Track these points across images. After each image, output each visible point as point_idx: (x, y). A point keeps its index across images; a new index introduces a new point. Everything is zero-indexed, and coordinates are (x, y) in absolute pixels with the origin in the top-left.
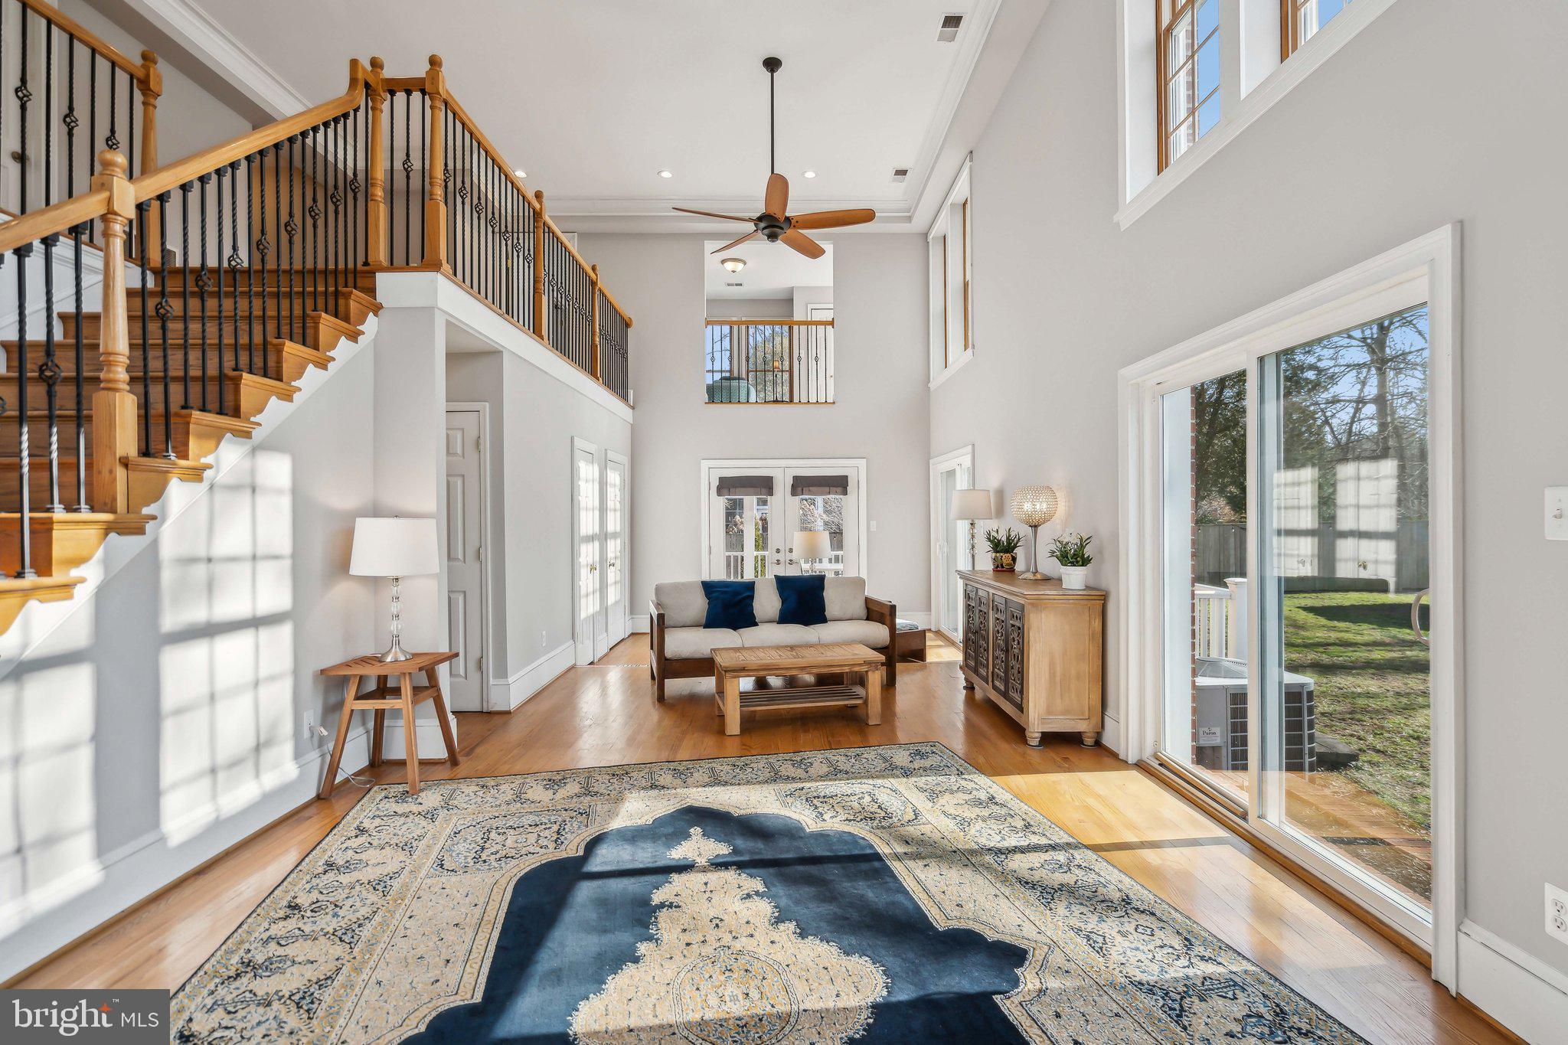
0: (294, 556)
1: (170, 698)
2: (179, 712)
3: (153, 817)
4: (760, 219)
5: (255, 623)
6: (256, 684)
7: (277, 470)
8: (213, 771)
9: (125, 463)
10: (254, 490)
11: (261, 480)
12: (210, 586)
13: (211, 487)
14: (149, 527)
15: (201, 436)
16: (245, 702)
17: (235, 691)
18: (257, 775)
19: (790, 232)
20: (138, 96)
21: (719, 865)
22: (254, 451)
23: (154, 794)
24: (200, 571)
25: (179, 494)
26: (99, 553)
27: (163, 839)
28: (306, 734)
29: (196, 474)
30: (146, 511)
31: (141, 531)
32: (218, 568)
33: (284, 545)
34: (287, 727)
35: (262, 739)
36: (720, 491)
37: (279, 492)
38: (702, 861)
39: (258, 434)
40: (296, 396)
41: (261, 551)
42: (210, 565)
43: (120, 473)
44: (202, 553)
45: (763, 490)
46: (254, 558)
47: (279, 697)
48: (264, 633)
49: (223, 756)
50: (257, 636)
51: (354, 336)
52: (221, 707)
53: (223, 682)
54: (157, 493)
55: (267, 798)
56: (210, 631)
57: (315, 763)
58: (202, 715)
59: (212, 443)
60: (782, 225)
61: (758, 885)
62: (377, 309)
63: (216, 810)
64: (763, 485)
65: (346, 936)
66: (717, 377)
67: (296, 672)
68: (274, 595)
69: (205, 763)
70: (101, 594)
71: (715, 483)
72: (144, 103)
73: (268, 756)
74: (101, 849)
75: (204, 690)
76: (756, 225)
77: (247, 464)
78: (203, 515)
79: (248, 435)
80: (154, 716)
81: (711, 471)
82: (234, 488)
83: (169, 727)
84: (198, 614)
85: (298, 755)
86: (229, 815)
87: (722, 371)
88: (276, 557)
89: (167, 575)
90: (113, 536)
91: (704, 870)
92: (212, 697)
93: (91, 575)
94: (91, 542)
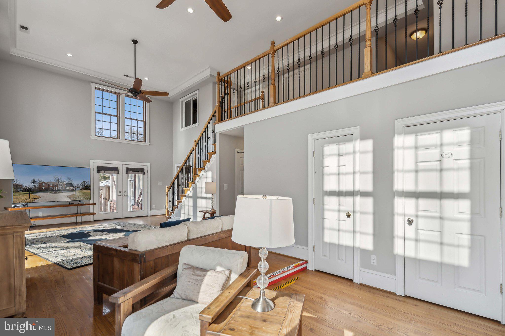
2: (199, 207)
6: (207, 208)
7: (210, 174)
10: (206, 178)
12: (202, 192)
13: (201, 178)
14: (195, 183)
25: (197, 179)
29: (199, 176)
37: (210, 178)
40: (210, 161)
42: (202, 189)
50: (207, 200)
56: (202, 198)
59: (200, 172)
77: (205, 174)
78: (201, 182)
84: (200, 195)
89: (198, 189)
92: (202, 207)
93: (191, 188)
94: (191, 185)
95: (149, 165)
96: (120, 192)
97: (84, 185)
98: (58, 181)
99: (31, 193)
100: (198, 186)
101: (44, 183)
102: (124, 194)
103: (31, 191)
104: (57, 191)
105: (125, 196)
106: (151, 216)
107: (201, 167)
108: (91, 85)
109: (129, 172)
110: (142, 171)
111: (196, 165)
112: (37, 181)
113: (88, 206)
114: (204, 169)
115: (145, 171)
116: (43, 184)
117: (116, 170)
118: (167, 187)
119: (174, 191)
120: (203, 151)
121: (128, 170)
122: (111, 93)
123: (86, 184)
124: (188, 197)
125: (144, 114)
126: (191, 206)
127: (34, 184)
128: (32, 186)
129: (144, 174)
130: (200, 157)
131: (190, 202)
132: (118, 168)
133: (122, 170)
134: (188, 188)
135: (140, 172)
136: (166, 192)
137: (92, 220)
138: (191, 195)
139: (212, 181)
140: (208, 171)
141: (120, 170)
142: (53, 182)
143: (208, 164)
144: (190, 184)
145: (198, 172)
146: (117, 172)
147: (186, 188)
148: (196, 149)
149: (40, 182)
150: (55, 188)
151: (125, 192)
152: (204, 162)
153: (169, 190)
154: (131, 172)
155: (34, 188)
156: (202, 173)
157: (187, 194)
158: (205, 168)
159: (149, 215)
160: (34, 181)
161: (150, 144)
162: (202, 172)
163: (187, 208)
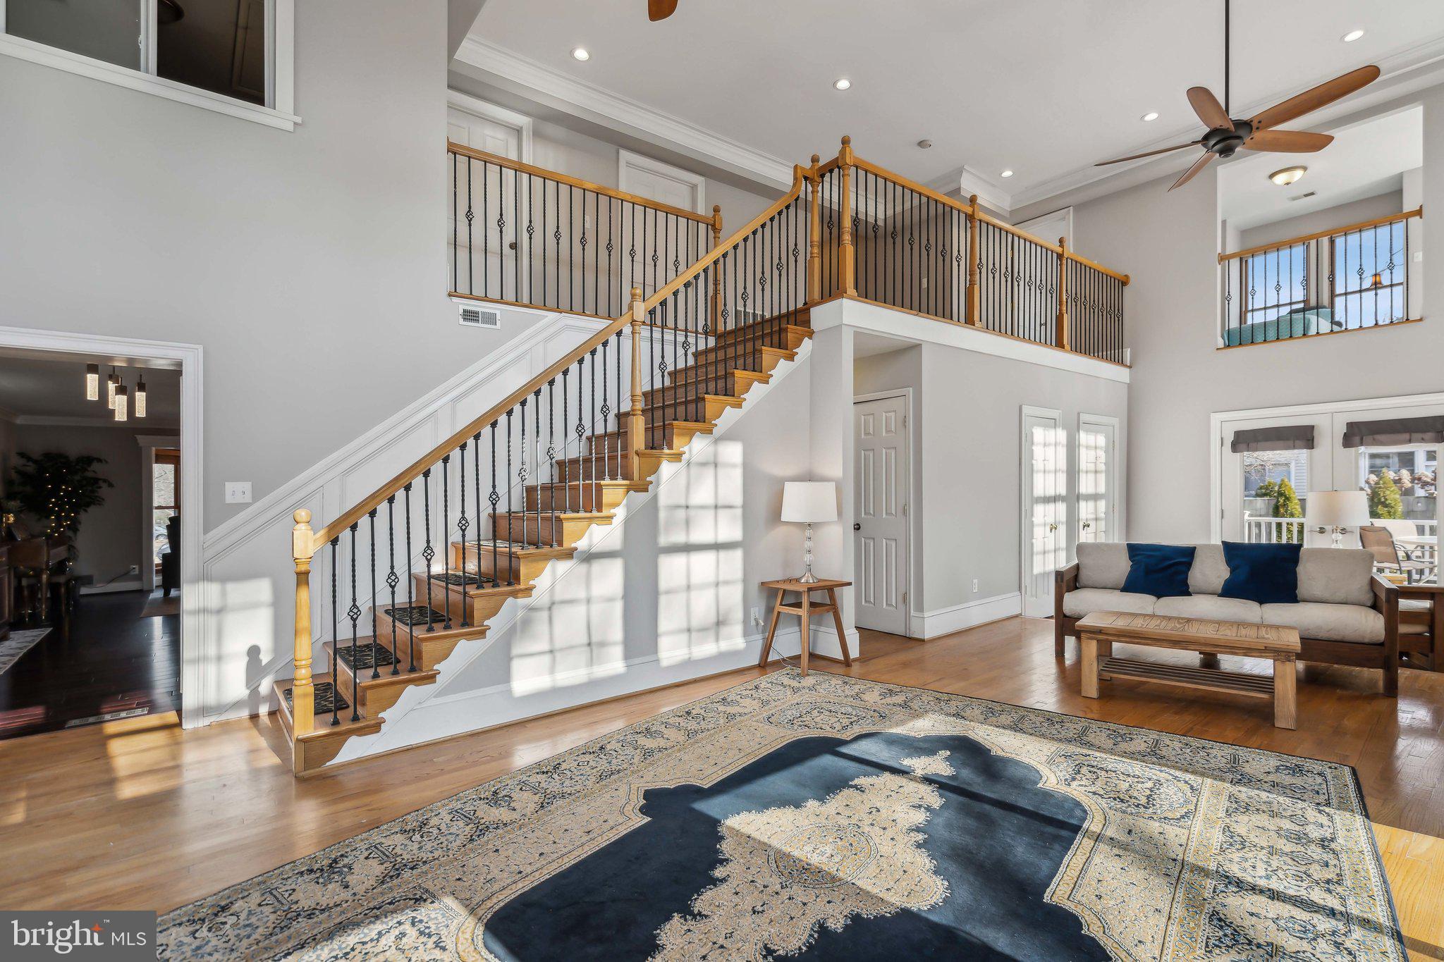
0: (744, 506)
1: (663, 584)
2: (668, 592)
3: (654, 649)
4: (1206, 138)
5: (717, 547)
6: (717, 584)
7: (733, 452)
8: (689, 630)
9: (637, 453)
10: (716, 465)
11: (721, 459)
12: (688, 522)
13: (689, 464)
14: (650, 487)
15: (679, 435)
16: (709, 595)
17: (703, 586)
18: (717, 640)
19: (1257, 135)
20: (711, 234)
21: (928, 780)
22: (717, 441)
23: (655, 636)
24: (681, 514)
25: (667, 469)
26: (625, 501)
27: (658, 660)
28: (753, 623)
29: (678, 457)
30: (648, 479)
31: (646, 490)
32: (692, 513)
33: (738, 500)
34: (739, 615)
35: (721, 618)
36: (1235, 446)
37: (734, 466)
38: (919, 773)
39: (717, 431)
40: (744, 404)
41: (720, 503)
42: (688, 510)
43: (636, 459)
44: (683, 502)
45: (1298, 442)
46: (716, 507)
47: (733, 596)
48: (723, 554)
49: (695, 623)
50: (718, 555)
51: (791, 358)
52: (694, 594)
53: (695, 580)
54: (655, 469)
55: (721, 656)
56: (688, 548)
57: (758, 642)
58: (682, 597)
59: (687, 439)
60: (1237, 134)
61: (937, 803)
62: (810, 334)
63: (690, 653)
64: (1303, 437)
65: (690, 734)
66: (1285, 311)
67: (745, 581)
68: (730, 530)
69: (684, 625)
70: (627, 523)
71: (1230, 438)
72: (715, 238)
73: (724, 631)
74: (627, 657)
75: (684, 582)
76: (1205, 145)
77: (711, 449)
78: (682, 481)
79: (710, 432)
80: (655, 593)
81: (1226, 424)
82: (704, 464)
83: (663, 600)
84: (679, 538)
85: (746, 634)
86: (696, 659)
87: (1291, 304)
88: (730, 507)
89: (662, 515)
90: (631, 492)
91: (912, 779)
92: (689, 587)
93: (619, 512)
94: (621, 495)
124: (590, 557)
126: (609, 600)
131: (604, 579)
138: (613, 542)
140: (723, 438)
143: (730, 411)
144: (613, 494)
145: (676, 442)
156: (695, 446)
157: (582, 545)
158: (714, 426)
162: (700, 442)
163: (572, 614)
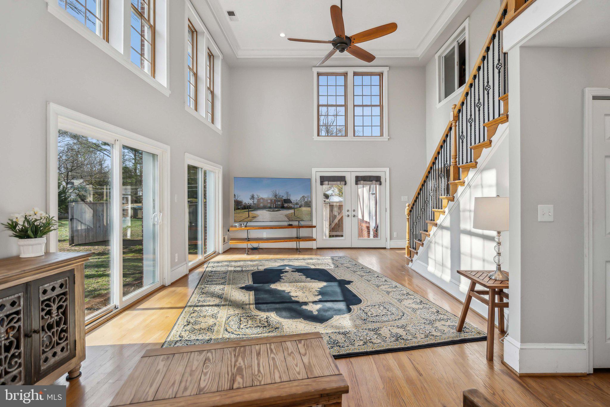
1: (462, 249)
5: (483, 237)
6: (484, 260)
11: (484, 182)
12: (470, 219)
13: (470, 186)
16: (480, 264)
17: (477, 258)
21: (306, 303)
22: (482, 171)
25: (460, 190)
26: (448, 206)
27: (459, 286)
30: (454, 195)
39: (479, 166)
40: (492, 144)
42: (470, 213)
44: (468, 208)
52: (473, 260)
53: (474, 252)
56: (471, 234)
58: (469, 259)
61: (293, 299)
75: (469, 251)
82: (476, 186)
83: (462, 257)
84: (467, 227)
90: (450, 201)
91: (310, 302)
92: (471, 256)
93: (447, 210)
94: (447, 203)
95: (387, 170)
96: (348, 211)
97: (304, 201)
98: (276, 196)
99: (251, 211)
100: (462, 207)
101: (263, 199)
102: (353, 213)
103: (250, 209)
104: (275, 208)
105: (354, 217)
106: (391, 249)
107: (469, 160)
108: (313, 70)
109: (359, 182)
110: (378, 179)
111: (457, 160)
112: (256, 196)
113: (311, 229)
114: (475, 166)
115: (383, 180)
116: (262, 201)
117: (342, 179)
118: (407, 204)
119: (418, 213)
120: (473, 124)
121: (359, 180)
122: (338, 75)
123: (306, 200)
124: (442, 227)
125: (381, 96)
126: (447, 248)
127: (253, 201)
128: (251, 202)
129: (380, 184)
130: (465, 140)
131: (445, 237)
132: (344, 177)
133: (351, 179)
134: (440, 210)
135: (374, 182)
136: (406, 214)
137: (315, 247)
138: (447, 223)
139: (497, 194)
140: (486, 168)
141: (348, 179)
142: (271, 197)
143: (485, 151)
144: (445, 202)
145: (462, 176)
146: (344, 183)
147: (437, 210)
148: (457, 124)
149: (258, 197)
150: (273, 205)
151: (354, 211)
152: (476, 148)
153: (410, 211)
154: (362, 182)
155: (253, 205)
156: (470, 176)
157: (438, 222)
158: (476, 163)
159: (388, 247)
160: (253, 197)
161: (389, 137)
162: (471, 173)
163: (439, 249)
